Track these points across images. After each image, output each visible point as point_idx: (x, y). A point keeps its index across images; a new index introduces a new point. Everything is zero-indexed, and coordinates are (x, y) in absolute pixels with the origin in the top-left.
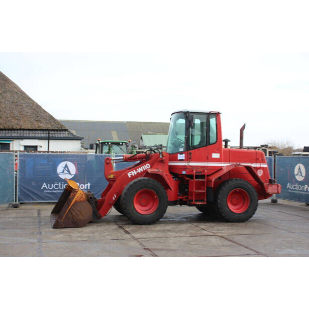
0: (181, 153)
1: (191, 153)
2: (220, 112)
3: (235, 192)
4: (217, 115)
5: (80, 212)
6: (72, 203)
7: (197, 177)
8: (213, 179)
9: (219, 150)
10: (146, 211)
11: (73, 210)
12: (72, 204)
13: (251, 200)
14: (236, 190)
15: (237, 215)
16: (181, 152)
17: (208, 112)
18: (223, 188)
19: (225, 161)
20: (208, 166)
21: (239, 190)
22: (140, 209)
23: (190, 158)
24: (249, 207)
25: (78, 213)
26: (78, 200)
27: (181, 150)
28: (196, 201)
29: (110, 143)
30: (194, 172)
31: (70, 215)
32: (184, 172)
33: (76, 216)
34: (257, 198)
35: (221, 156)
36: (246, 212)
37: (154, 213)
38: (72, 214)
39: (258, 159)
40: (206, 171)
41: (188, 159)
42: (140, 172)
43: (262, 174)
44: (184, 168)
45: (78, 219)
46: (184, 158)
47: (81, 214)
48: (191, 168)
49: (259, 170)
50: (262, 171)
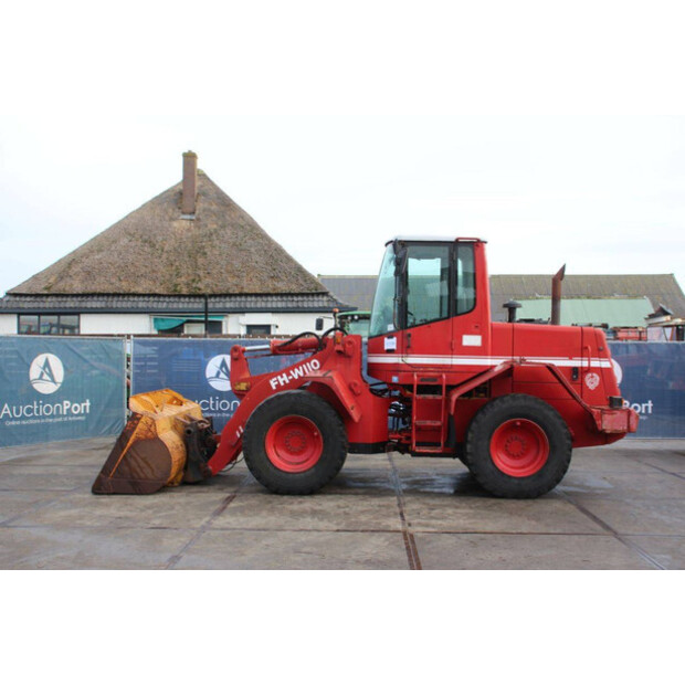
0: (390, 335)
1: (409, 335)
2: (482, 239)
3: (512, 428)
4: (476, 246)
5: (146, 463)
6: (130, 442)
7: (423, 389)
8: (455, 396)
9: (479, 327)
10: (298, 464)
11: (131, 456)
12: (129, 445)
13: (553, 448)
14: (514, 423)
15: (516, 482)
16: (390, 332)
17: (453, 240)
18: (480, 416)
19: (495, 353)
20: (452, 366)
21: (522, 422)
22: (282, 460)
23: (408, 347)
24: (547, 463)
25: (142, 464)
26: (143, 437)
27: (391, 328)
28: (418, 444)
29: (356, 317)
30: (416, 377)
31: (126, 469)
32: (395, 379)
33: (138, 470)
34: (569, 442)
35: (484, 341)
36: (539, 475)
37: (313, 470)
38: (128, 464)
39: (586, 348)
40: (444, 377)
41: (404, 349)
42: (296, 377)
43: (596, 384)
44: (395, 368)
45: (142, 475)
46: (394, 347)
47: (149, 465)
48: (410, 368)
49: (590, 375)
50: (597, 378)
